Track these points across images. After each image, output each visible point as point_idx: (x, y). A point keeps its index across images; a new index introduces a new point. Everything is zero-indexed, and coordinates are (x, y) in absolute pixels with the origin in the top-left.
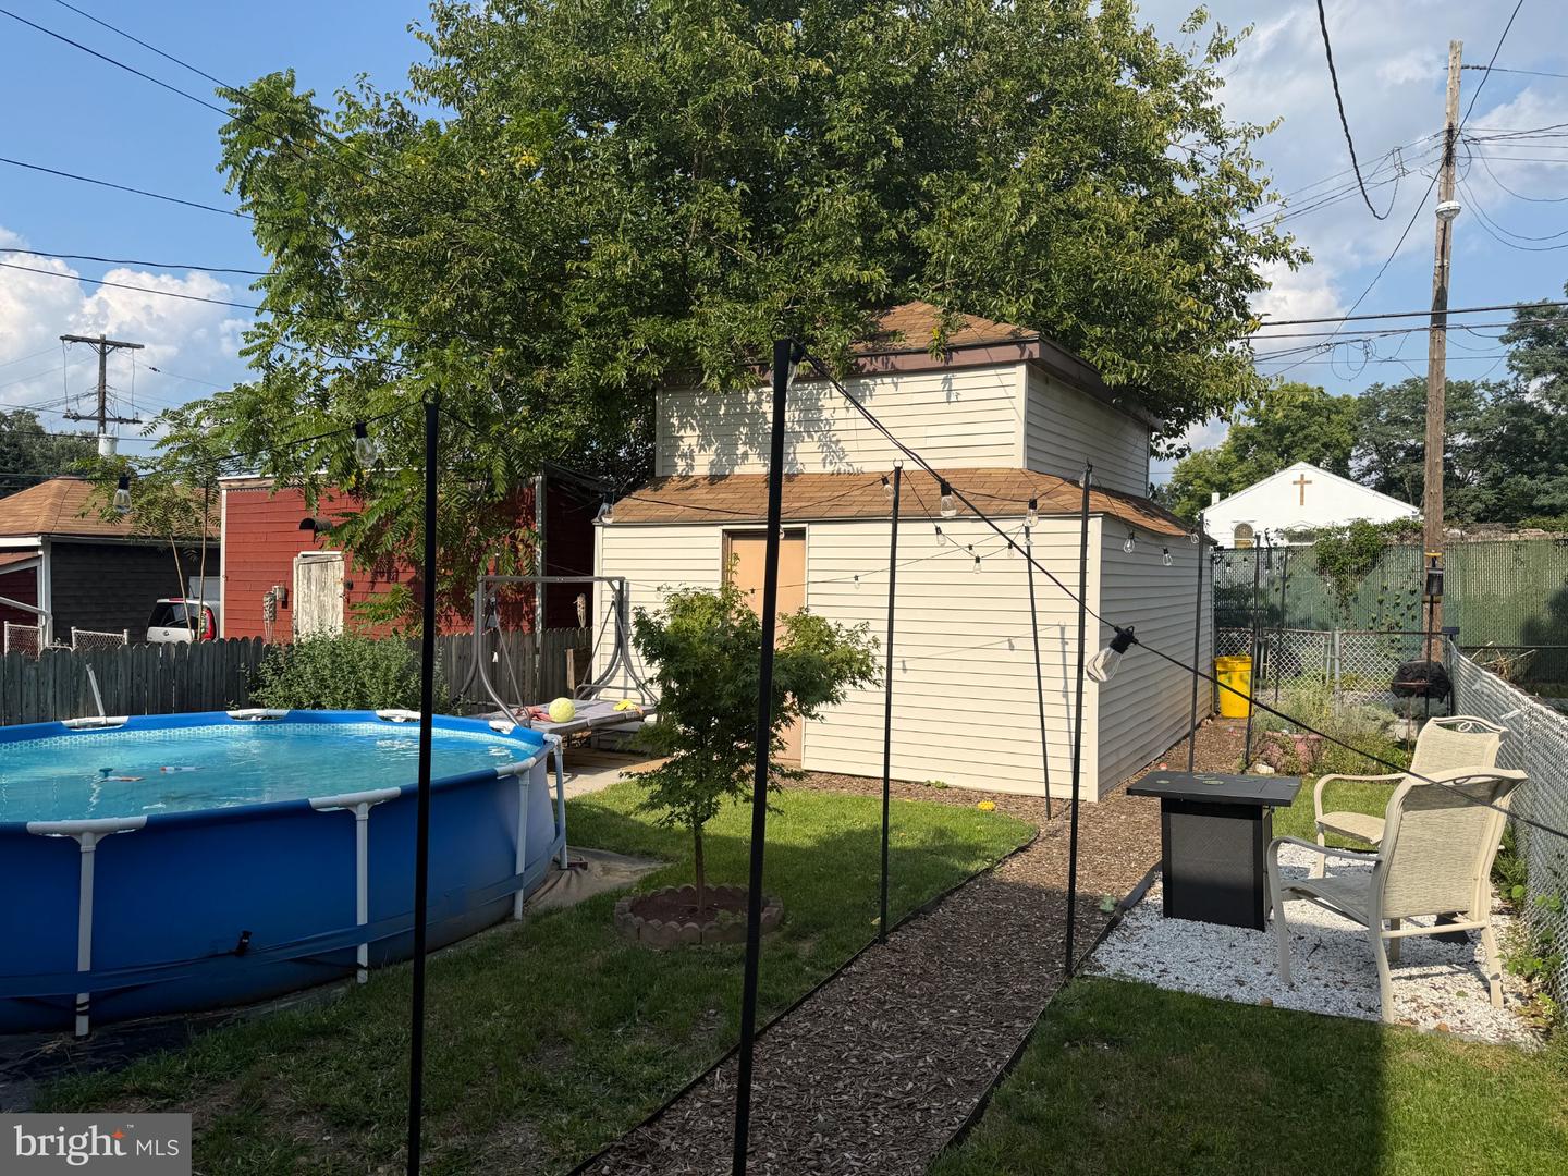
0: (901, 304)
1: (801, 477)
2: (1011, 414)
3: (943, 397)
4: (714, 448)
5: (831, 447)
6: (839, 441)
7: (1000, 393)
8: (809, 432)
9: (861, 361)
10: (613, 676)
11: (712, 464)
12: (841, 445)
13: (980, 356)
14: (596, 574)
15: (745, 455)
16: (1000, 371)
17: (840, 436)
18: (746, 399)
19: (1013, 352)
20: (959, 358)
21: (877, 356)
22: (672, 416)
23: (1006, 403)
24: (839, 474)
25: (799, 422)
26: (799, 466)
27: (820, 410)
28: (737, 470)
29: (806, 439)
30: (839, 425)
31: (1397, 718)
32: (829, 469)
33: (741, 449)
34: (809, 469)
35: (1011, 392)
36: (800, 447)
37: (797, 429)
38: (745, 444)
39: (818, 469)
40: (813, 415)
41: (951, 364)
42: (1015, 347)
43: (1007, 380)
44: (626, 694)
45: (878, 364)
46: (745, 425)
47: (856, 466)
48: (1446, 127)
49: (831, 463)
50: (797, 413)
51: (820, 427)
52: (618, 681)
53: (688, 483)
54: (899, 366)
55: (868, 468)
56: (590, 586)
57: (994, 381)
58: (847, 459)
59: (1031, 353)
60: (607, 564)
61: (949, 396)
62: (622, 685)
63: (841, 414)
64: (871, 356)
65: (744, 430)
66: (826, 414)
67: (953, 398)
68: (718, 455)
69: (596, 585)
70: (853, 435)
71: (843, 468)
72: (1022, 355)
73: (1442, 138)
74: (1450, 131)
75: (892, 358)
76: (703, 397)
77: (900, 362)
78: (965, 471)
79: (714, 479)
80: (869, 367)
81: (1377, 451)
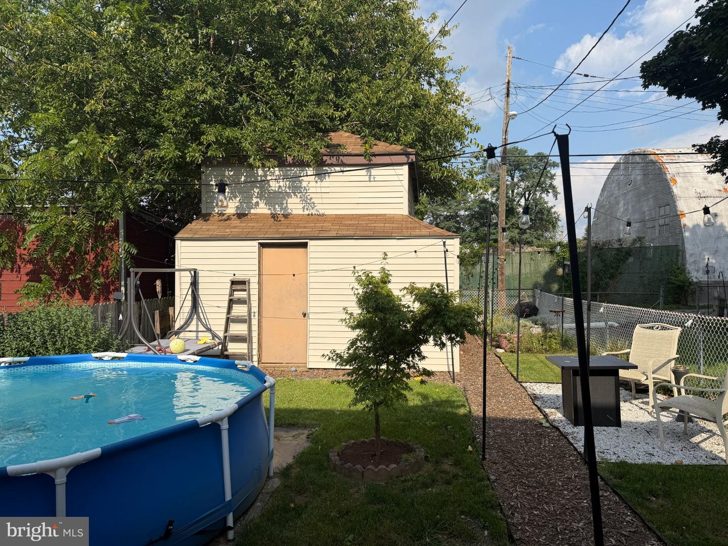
0: (333, 131)
1: (291, 216)
2: (401, 189)
3: (367, 178)
4: (238, 199)
5: (307, 202)
6: (311, 198)
7: (396, 178)
8: (294, 193)
9: (325, 158)
10: (189, 325)
11: (237, 207)
12: (312, 201)
13: (386, 160)
14: (177, 267)
15: (257, 203)
16: (395, 168)
17: (312, 195)
18: (257, 173)
19: (403, 159)
20: (376, 160)
21: (333, 156)
22: (212, 180)
23: (398, 183)
24: (312, 215)
25: (289, 187)
26: (289, 211)
27: (300, 182)
28: (253, 211)
29: (293, 196)
30: (311, 190)
31: (533, 325)
32: (306, 212)
33: (255, 200)
34: (295, 212)
35: (401, 178)
36: (290, 201)
37: (288, 191)
38: (256, 197)
39: (301, 212)
40: (297, 184)
41: (372, 162)
42: (404, 156)
43: (399, 172)
44: (197, 335)
45: (334, 160)
46: (257, 187)
47: (321, 212)
48: (507, 81)
49: (307, 209)
50: (288, 183)
51: (300, 190)
52: (192, 327)
53: (225, 217)
54: (345, 161)
55: (327, 212)
56: (173, 274)
57: (393, 172)
58: (316, 208)
59: (412, 159)
60: (183, 262)
61: (370, 178)
62: (195, 330)
63: (312, 184)
64: (330, 156)
65: (256, 190)
66: (304, 184)
67: (372, 179)
68: (241, 203)
69: (177, 274)
70: (319, 195)
71: (314, 212)
72: (408, 160)
73: (505, 86)
74: (508, 83)
75: (341, 158)
76: (231, 171)
77: (345, 160)
78: (380, 215)
79: (240, 216)
80: (329, 162)
81: (433, 216)
